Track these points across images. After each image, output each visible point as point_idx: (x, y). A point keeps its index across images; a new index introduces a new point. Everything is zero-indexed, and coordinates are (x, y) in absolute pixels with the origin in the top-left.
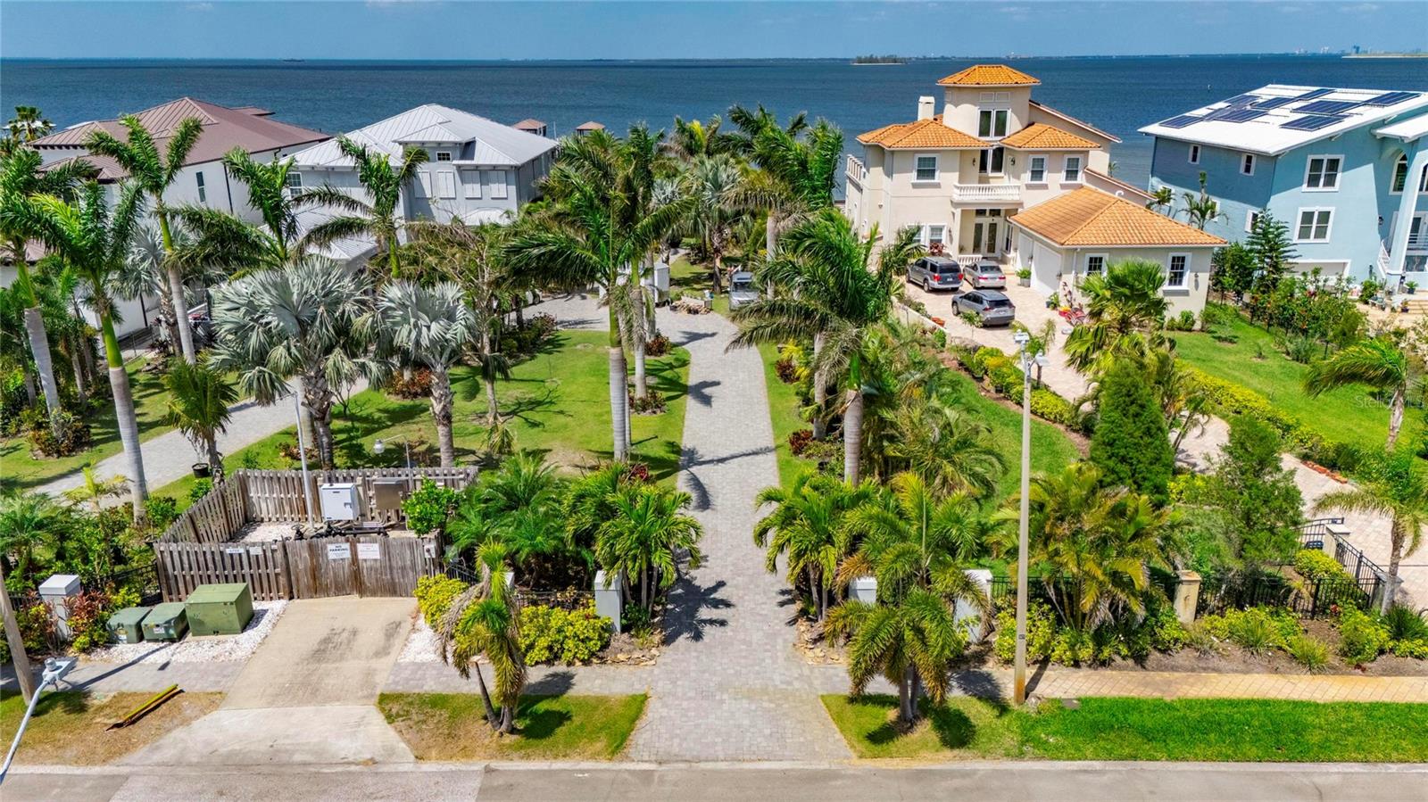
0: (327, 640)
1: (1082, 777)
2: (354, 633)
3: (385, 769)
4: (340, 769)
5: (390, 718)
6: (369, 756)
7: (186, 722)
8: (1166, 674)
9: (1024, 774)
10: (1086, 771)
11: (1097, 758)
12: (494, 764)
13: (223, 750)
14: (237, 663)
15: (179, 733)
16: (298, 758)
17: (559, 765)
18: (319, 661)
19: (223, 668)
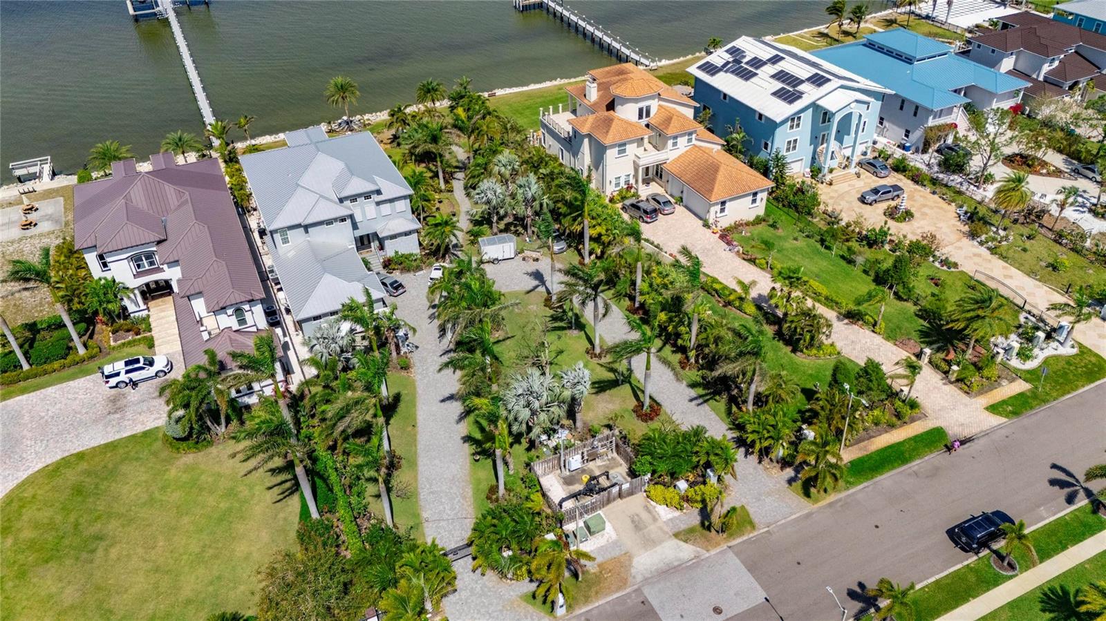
0: (633, 521)
1: (866, 489)
2: (637, 515)
3: (702, 558)
4: (691, 563)
5: (686, 541)
6: (693, 556)
7: (630, 565)
8: (864, 443)
10: (865, 487)
12: (729, 544)
13: (653, 570)
14: (617, 540)
15: (633, 571)
16: (676, 564)
17: (745, 538)
18: (640, 530)
19: (615, 544)
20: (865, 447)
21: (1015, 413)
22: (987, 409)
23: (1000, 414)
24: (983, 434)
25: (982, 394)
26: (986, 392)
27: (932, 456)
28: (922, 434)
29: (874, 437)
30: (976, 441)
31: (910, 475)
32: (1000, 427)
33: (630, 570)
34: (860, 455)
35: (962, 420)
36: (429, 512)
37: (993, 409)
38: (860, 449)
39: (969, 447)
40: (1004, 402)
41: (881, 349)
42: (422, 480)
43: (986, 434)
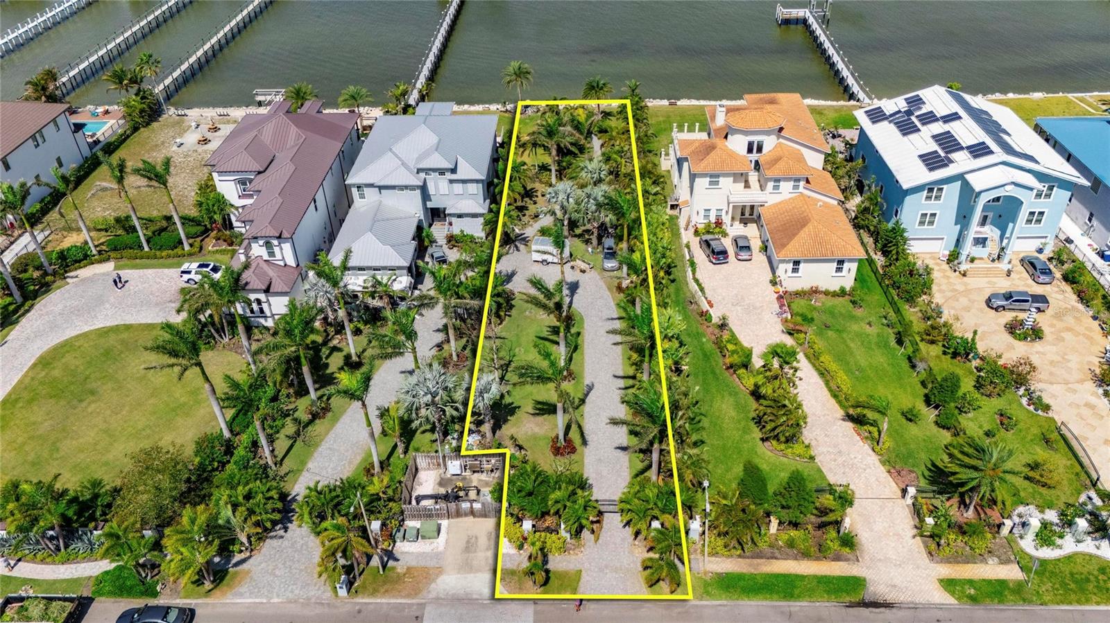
0: (468, 542)
1: (720, 608)
2: (476, 538)
4: (489, 601)
7: (434, 580)
8: (758, 560)
9: (702, 606)
10: (721, 605)
11: (726, 599)
13: (450, 593)
14: (441, 553)
15: (433, 585)
16: (475, 597)
17: (554, 596)
18: (468, 552)
19: (437, 555)
20: (758, 565)
21: (973, 599)
22: (941, 581)
23: (952, 594)
24: (911, 606)
25: (950, 563)
26: (958, 562)
27: (827, 604)
28: (834, 577)
29: (776, 558)
30: (894, 610)
31: (782, 613)
32: (939, 607)
33: (430, 584)
34: (744, 571)
35: (897, 581)
36: (316, 464)
37: (949, 584)
38: (750, 565)
39: (881, 613)
40: (971, 582)
41: (868, 470)
42: (332, 435)
43: (915, 607)
